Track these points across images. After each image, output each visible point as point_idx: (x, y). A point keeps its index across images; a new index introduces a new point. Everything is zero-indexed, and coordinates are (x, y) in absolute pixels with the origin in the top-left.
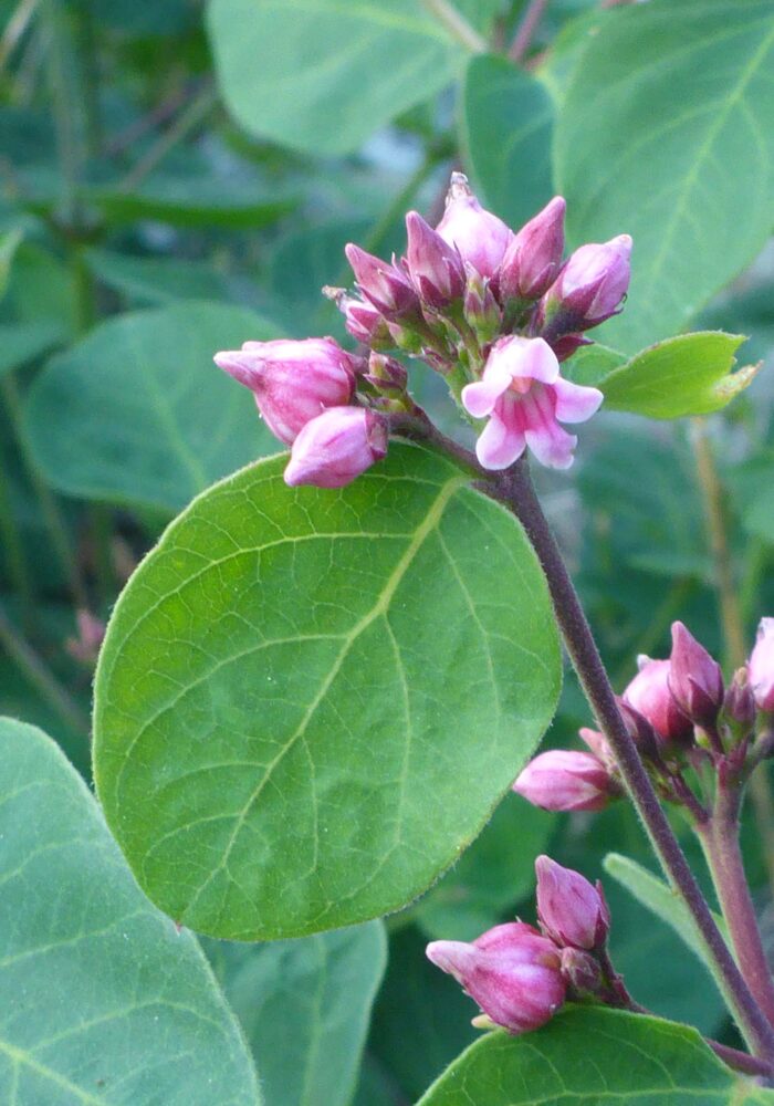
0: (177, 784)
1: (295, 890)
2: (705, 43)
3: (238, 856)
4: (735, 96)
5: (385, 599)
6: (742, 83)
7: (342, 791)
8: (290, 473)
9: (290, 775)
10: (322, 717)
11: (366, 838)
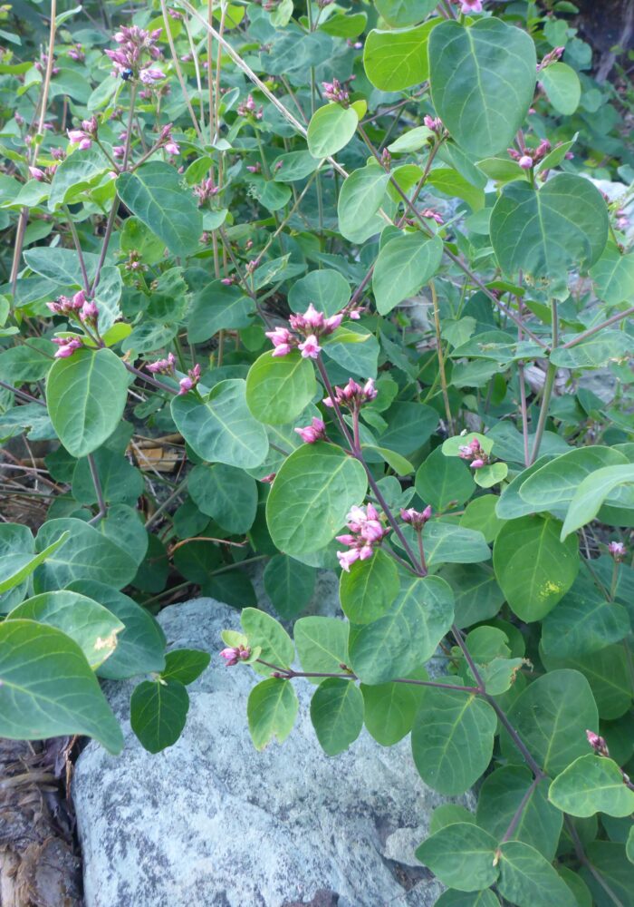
0: (258, 399)
1: (275, 417)
2: (406, 249)
3: (267, 411)
4: (409, 263)
5: (292, 373)
6: (410, 260)
7: (283, 403)
8: (273, 355)
9: (275, 400)
10: (281, 391)
11: (286, 410)
